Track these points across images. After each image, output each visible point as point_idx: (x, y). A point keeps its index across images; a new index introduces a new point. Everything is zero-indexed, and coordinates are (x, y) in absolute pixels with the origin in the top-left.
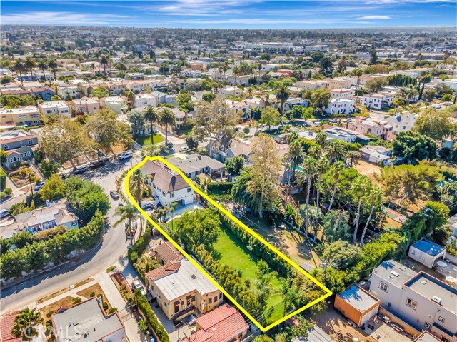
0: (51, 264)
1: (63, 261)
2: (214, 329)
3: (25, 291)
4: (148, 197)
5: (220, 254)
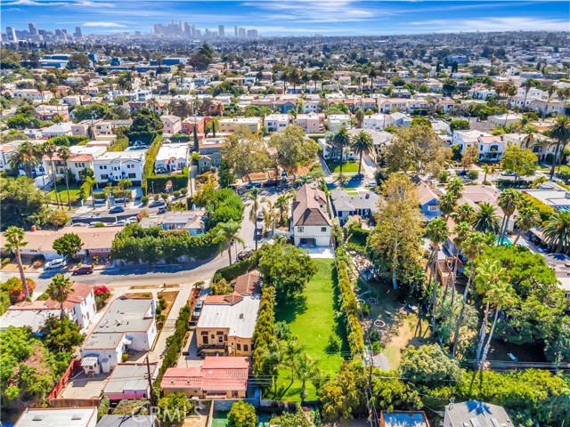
0: (164, 262)
1: (174, 263)
2: (211, 372)
3: (133, 276)
4: (284, 226)
5: (307, 309)
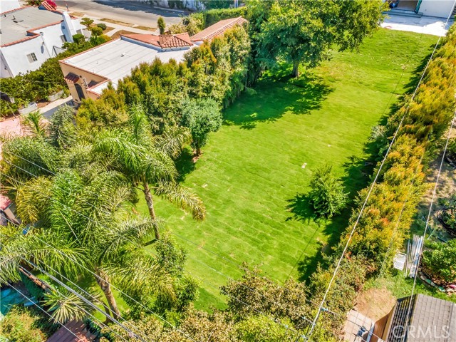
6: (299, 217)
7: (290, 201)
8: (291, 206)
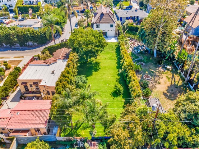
6: (115, 97)
7: (111, 94)
8: (112, 95)
